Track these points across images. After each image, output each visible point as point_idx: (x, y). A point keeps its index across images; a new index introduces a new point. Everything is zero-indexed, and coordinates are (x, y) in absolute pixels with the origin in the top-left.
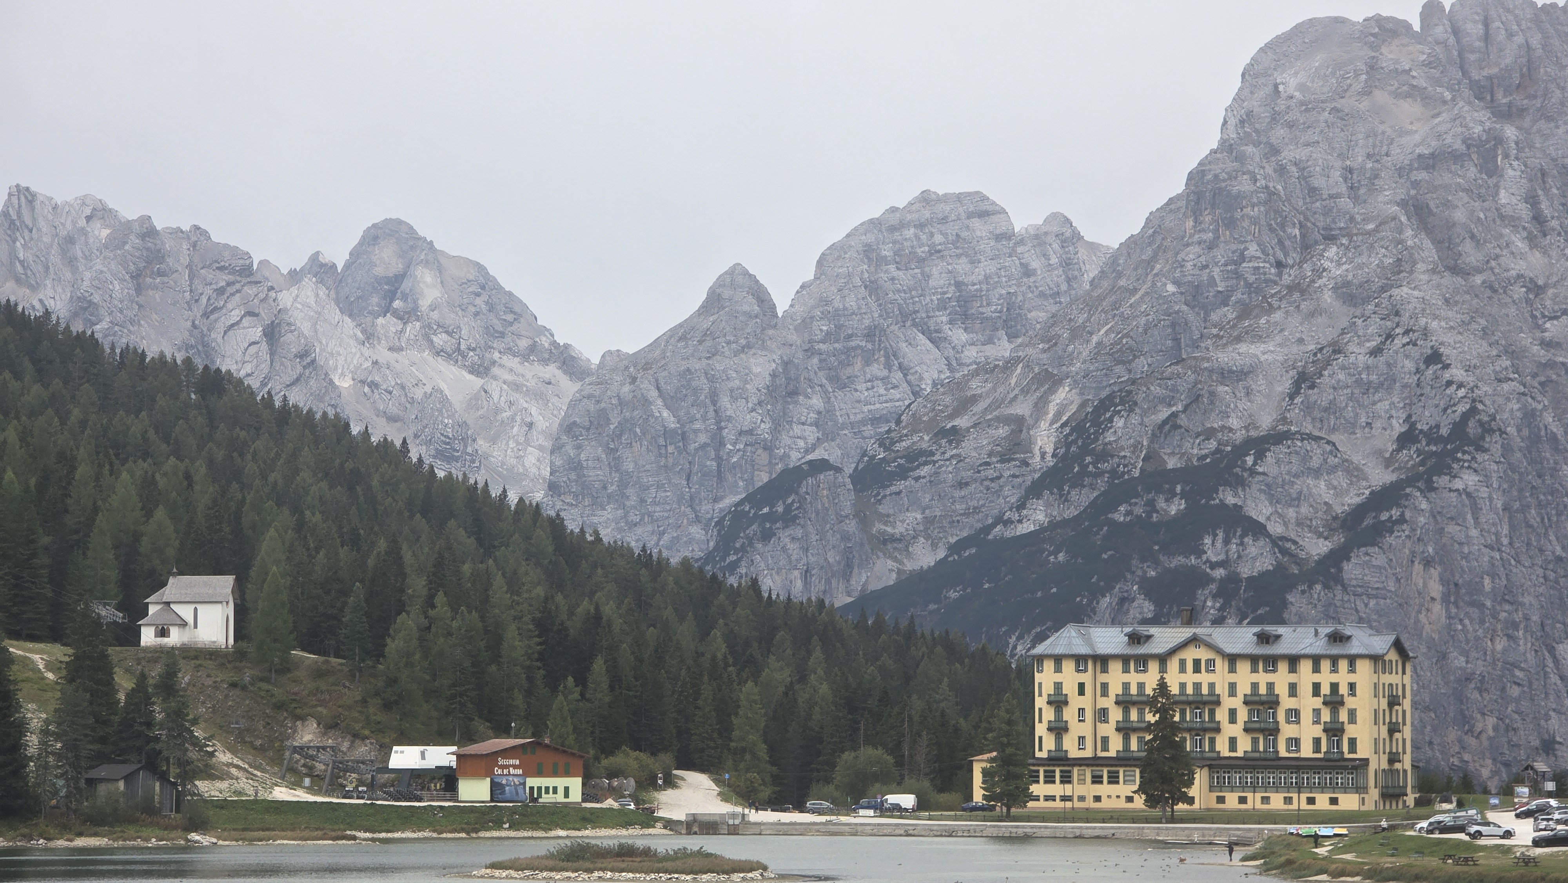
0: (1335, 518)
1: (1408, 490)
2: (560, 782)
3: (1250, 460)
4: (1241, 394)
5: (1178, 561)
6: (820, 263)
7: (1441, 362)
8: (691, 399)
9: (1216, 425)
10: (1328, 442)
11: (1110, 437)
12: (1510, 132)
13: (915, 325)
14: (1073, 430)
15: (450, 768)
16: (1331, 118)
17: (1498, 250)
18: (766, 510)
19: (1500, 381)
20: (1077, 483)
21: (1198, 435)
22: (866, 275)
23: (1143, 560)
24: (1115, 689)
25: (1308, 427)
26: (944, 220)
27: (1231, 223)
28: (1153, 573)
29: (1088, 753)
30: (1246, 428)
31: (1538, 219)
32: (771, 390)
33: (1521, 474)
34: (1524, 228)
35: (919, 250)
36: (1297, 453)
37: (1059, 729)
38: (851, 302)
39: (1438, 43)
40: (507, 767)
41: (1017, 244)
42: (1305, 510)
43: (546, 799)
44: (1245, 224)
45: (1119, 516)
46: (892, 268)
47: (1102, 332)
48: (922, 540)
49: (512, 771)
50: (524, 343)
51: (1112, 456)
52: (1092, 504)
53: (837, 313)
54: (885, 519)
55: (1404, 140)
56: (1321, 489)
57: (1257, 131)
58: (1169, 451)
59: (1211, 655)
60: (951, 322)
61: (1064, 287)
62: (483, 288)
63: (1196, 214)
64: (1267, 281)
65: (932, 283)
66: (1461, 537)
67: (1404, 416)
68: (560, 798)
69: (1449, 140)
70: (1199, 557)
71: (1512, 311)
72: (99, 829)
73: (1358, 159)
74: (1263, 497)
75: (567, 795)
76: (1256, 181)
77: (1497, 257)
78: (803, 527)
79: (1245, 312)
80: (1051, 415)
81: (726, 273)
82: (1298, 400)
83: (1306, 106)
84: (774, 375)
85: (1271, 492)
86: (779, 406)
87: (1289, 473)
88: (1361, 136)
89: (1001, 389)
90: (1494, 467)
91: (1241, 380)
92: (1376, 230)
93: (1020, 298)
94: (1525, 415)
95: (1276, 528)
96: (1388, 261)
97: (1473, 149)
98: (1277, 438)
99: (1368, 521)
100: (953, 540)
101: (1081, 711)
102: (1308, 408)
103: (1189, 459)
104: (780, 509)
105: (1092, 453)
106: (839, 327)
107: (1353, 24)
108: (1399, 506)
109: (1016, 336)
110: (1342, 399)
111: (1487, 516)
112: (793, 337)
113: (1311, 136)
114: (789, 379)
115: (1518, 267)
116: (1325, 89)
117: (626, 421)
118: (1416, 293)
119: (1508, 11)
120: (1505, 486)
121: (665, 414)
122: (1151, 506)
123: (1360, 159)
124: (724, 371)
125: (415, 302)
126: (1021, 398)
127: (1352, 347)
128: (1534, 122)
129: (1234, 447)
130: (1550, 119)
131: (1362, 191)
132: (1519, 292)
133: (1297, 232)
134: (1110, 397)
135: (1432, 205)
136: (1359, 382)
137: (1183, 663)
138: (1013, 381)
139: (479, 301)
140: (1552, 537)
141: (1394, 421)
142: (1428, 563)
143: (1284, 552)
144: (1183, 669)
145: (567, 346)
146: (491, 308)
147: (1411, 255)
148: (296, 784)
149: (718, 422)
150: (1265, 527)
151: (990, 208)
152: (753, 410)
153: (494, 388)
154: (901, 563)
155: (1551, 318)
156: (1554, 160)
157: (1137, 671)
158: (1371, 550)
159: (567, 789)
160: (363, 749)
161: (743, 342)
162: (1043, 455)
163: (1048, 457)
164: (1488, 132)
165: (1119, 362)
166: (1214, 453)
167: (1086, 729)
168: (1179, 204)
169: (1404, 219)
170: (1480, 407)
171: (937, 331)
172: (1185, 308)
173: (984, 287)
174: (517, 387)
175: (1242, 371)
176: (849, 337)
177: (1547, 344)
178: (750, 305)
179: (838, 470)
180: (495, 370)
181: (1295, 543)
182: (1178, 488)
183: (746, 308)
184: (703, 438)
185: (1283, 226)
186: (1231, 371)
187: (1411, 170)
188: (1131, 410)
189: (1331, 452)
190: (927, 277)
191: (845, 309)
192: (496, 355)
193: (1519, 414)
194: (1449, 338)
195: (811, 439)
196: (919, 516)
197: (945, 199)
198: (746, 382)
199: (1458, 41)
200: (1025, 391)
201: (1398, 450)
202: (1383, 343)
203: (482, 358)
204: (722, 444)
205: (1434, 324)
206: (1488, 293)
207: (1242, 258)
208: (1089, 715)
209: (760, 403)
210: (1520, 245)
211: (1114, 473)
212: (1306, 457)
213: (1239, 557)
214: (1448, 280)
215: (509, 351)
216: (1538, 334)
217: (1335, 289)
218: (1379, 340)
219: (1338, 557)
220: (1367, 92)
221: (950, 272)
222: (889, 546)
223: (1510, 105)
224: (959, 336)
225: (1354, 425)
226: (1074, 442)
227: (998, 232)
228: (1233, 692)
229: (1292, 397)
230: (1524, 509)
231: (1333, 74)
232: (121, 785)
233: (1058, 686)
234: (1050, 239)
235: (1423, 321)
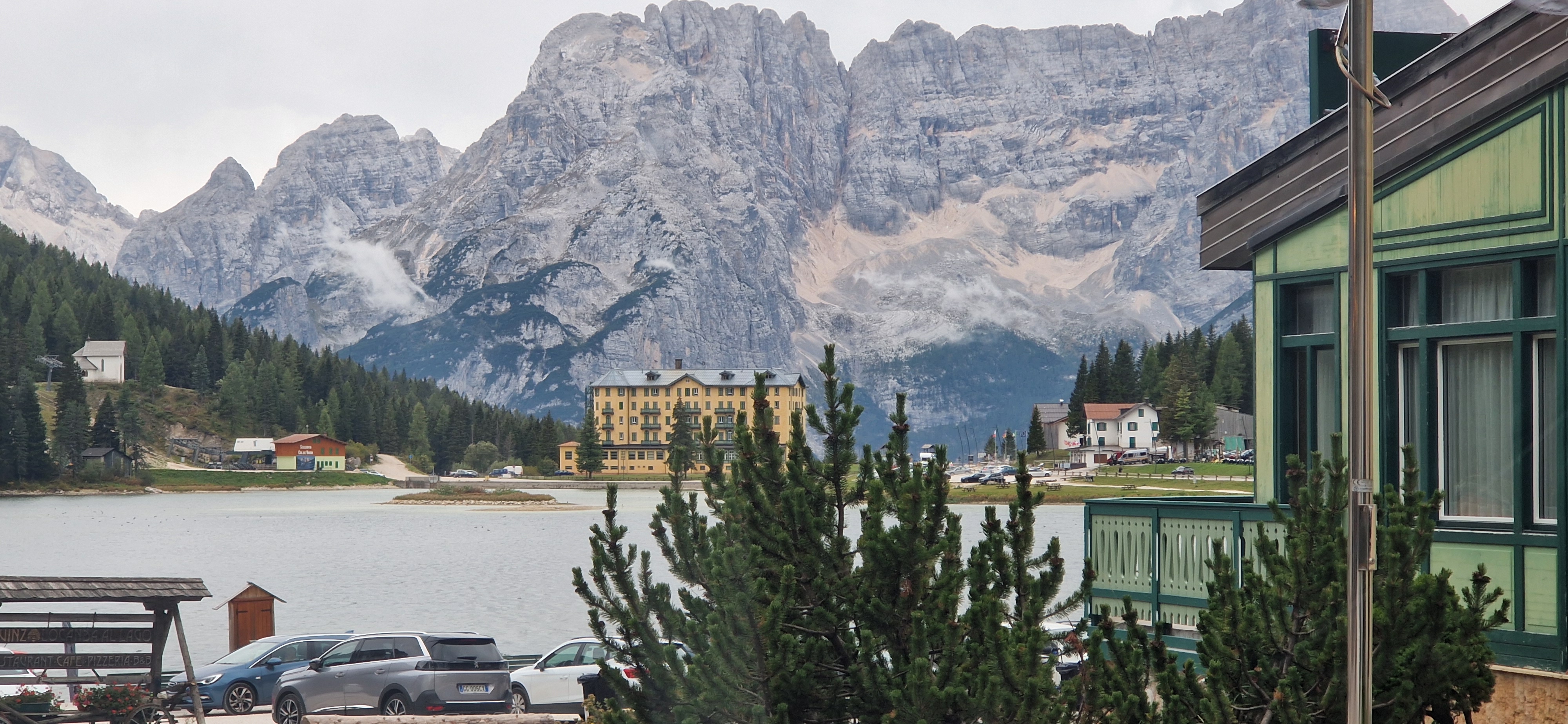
0: (598, 313)
1: (642, 297)
2: (333, 459)
3: (548, 278)
4: (542, 239)
5: (506, 339)
6: (281, 157)
7: (660, 219)
8: (201, 241)
9: (527, 258)
10: (594, 268)
11: (464, 264)
12: (699, 83)
13: (338, 195)
14: (441, 260)
15: (270, 451)
16: (593, 74)
17: (692, 153)
18: (253, 308)
19: (695, 231)
20: (445, 292)
21: (517, 263)
22: (309, 165)
23: (486, 338)
24: (640, 406)
25: (582, 259)
26: (356, 132)
27: (534, 136)
28: (491, 347)
29: (625, 442)
30: (546, 259)
31: (715, 135)
32: (251, 235)
33: (707, 287)
34: (708, 140)
35: (341, 150)
36: (576, 274)
37: (608, 429)
38: (300, 182)
39: (655, 30)
40: (305, 450)
41: (400, 147)
42: (581, 308)
43: (326, 468)
44: (544, 136)
45: (471, 312)
46: (325, 160)
47: (457, 200)
48: (348, 326)
49: (308, 453)
50: (88, 205)
51: (466, 276)
52: (455, 304)
53: (291, 188)
54: (326, 314)
55: (637, 87)
56: (590, 296)
57: (549, 81)
58: (499, 273)
59: (695, 386)
60: (360, 194)
61: (429, 173)
62: (62, 170)
63: (514, 130)
64: (556, 171)
65: (349, 170)
66: (672, 325)
67: (638, 252)
68: (333, 468)
69: (663, 87)
70: (519, 337)
71: (701, 189)
72: (92, 485)
73: (609, 99)
74: (556, 300)
75: (337, 466)
76: (549, 111)
77: (692, 157)
78: (277, 318)
79: (544, 189)
80: (426, 251)
81: (223, 163)
82: (576, 242)
83: (578, 66)
84: (253, 226)
85: (561, 297)
86: (256, 244)
87: (571, 286)
88: (611, 84)
89: (396, 235)
90: (692, 282)
91: (541, 230)
92: (621, 141)
93: (402, 180)
94: (709, 252)
95: (563, 320)
96: (629, 159)
97: (677, 93)
98: (564, 265)
99: (618, 315)
100: (369, 327)
101: (621, 418)
102: (582, 247)
103: (511, 278)
104: (262, 307)
105: (453, 274)
106: (292, 196)
107: (606, 17)
108: (636, 306)
109: (400, 203)
110: (602, 242)
111: (687, 313)
112: (264, 203)
113: (582, 84)
114: (262, 228)
115: (703, 163)
116: (590, 56)
117: (160, 253)
118: (646, 178)
119: (696, 12)
120: (698, 294)
121: (186, 249)
122: (490, 305)
123: (611, 98)
124: (222, 223)
125: (18, 178)
126: (408, 240)
127: (607, 211)
128: (711, 78)
129: (538, 270)
130: (720, 76)
131: (612, 117)
132: (704, 178)
133: (573, 141)
134: (464, 240)
135: (653, 125)
136: (612, 231)
137: (679, 390)
138: (403, 231)
139: (59, 178)
140: (725, 325)
141: (632, 255)
142: (653, 340)
143: (568, 333)
144: (679, 394)
145: (118, 207)
146: (67, 182)
147: (642, 156)
148: (178, 461)
149: (218, 254)
150: (557, 319)
151: (384, 125)
152: (240, 247)
153: (72, 232)
154: (336, 340)
155: (723, 194)
156: (723, 100)
157: (653, 395)
158: (620, 332)
159: (337, 463)
160: (211, 441)
161: (234, 205)
162: (422, 277)
163: (425, 276)
164: (686, 83)
165: (467, 219)
166: (526, 275)
167: (623, 428)
168: (503, 124)
169: (638, 134)
170: (683, 246)
171: (352, 200)
172: (507, 186)
173: (380, 173)
174: (86, 232)
175: (543, 225)
176: (299, 203)
177: (721, 209)
178: (238, 183)
179: (298, 284)
180: (72, 221)
181: (575, 328)
182: (506, 296)
183: (236, 184)
184: (209, 264)
185: (565, 138)
186: (536, 225)
187: (641, 105)
188: (477, 248)
189: (596, 274)
190: (346, 166)
191: (296, 185)
192: (73, 212)
193: (706, 251)
194: (665, 205)
195: (276, 266)
196: (347, 312)
197: (357, 119)
198: (235, 230)
199: (667, 29)
200: (411, 236)
201: (635, 273)
202: (626, 208)
203: (64, 214)
204: (221, 268)
205: (656, 197)
206: (687, 178)
207: (541, 157)
208: (625, 420)
209: (244, 243)
210: (706, 150)
211: (466, 286)
212: (581, 276)
213: (542, 337)
214: (664, 170)
215: (81, 209)
216: (716, 203)
217: (597, 175)
218: (624, 206)
219: (600, 336)
220: (614, 58)
221: (360, 163)
222: (329, 330)
223: (697, 67)
224: (365, 202)
225: (609, 257)
226: (443, 267)
227: (389, 139)
228: (708, 407)
229: (572, 240)
230: (709, 308)
231: (595, 47)
232: (102, 459)
233: (608, 404)
234: (419, 144)
235: (649, 195)
